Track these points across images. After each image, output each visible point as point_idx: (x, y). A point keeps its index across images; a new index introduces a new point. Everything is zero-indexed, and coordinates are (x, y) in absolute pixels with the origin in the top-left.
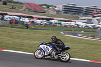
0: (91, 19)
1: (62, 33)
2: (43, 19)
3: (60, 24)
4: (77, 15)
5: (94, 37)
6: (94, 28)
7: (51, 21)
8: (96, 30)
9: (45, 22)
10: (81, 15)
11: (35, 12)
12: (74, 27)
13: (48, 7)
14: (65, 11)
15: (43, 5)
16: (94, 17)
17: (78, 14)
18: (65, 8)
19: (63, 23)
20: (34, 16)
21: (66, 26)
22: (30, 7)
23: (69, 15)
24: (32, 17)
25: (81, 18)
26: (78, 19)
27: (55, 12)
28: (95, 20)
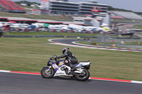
0: (90, 20)
1: (50, 40)
2: (22, 22)
3: (47, 28)
4: (70, 15)
5: (95, 44)
6: (95, 32)
7: (33, 24)
8: (97, 35)
9: (25, 26)
10: (76, 14)
11: (10, 12)
12: (66, 31)
13: (29, 4)
14: (53, 9)
15: (22, 2)
16: (94, 17)
17: (72, 14)
18: (53, 6)
19: (51, 26)
20: (10, 18)
21: (55, 31)
22: (3, 6)
23: (59, 15)
24: (6, 20)
25: (75, 18)
26: (72, 20)
27: (40, 12)
28: (95, 21)
